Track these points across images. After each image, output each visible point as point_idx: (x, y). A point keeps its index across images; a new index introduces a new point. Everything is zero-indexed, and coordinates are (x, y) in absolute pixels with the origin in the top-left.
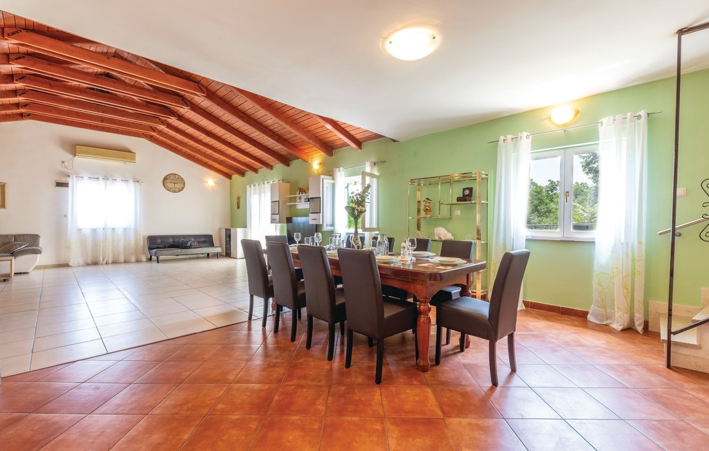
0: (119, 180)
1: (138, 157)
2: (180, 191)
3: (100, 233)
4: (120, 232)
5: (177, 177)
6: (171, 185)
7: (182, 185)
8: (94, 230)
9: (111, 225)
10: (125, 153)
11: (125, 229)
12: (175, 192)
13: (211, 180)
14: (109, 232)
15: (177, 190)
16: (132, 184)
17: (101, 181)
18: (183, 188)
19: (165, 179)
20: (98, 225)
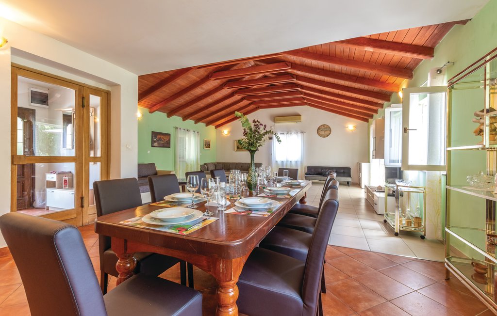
0: (293, 133)
1: (302, 117)
2: (327, 136)
3: (285, 163)
4: (293, 163)
5: (326, 126)
6: (322, 133)
7: (329, 132)
8: (283, 162)
9: (290, 159)
10: (296, 116)
11: (296, 162)
12: (324, 137)
13: (351, 125)
14: (289, 163)
15: (326, 135)
16: (300, 135)
17: (285, 135)
18: (330, 134)
19: (319, 129)
20: (284, 159)
